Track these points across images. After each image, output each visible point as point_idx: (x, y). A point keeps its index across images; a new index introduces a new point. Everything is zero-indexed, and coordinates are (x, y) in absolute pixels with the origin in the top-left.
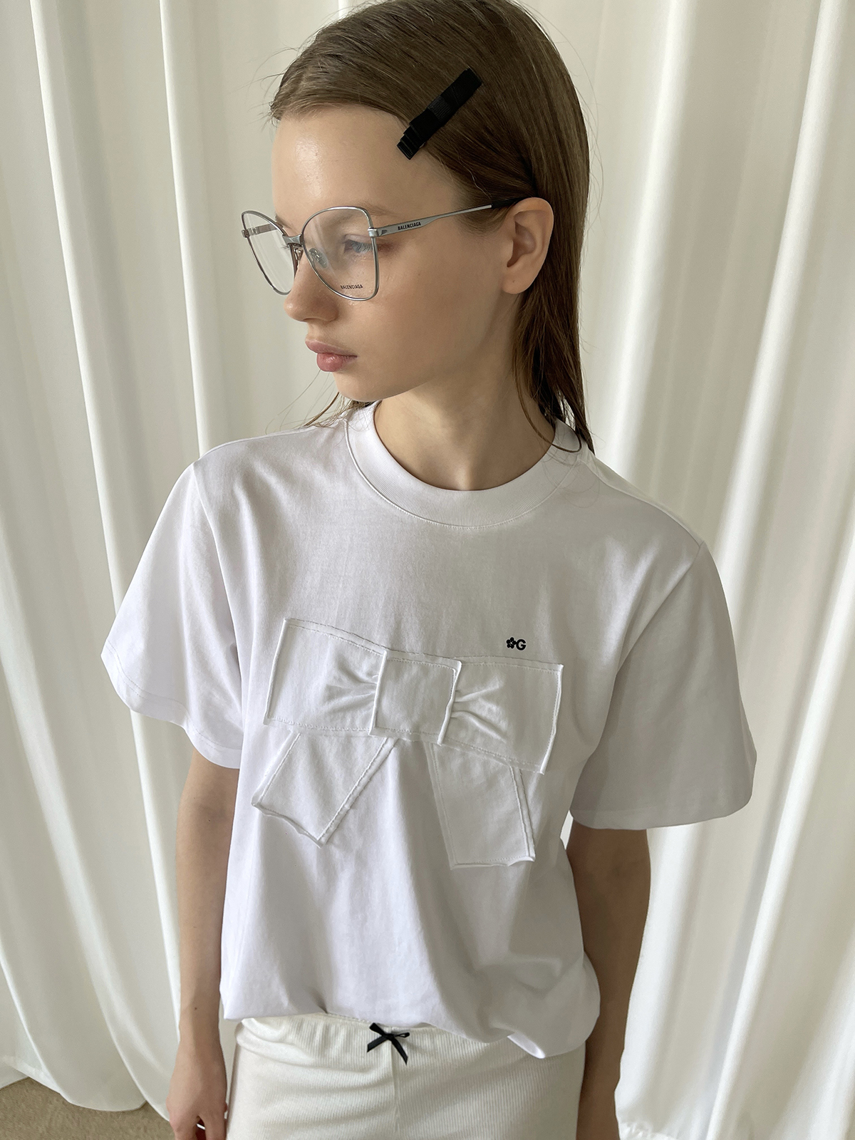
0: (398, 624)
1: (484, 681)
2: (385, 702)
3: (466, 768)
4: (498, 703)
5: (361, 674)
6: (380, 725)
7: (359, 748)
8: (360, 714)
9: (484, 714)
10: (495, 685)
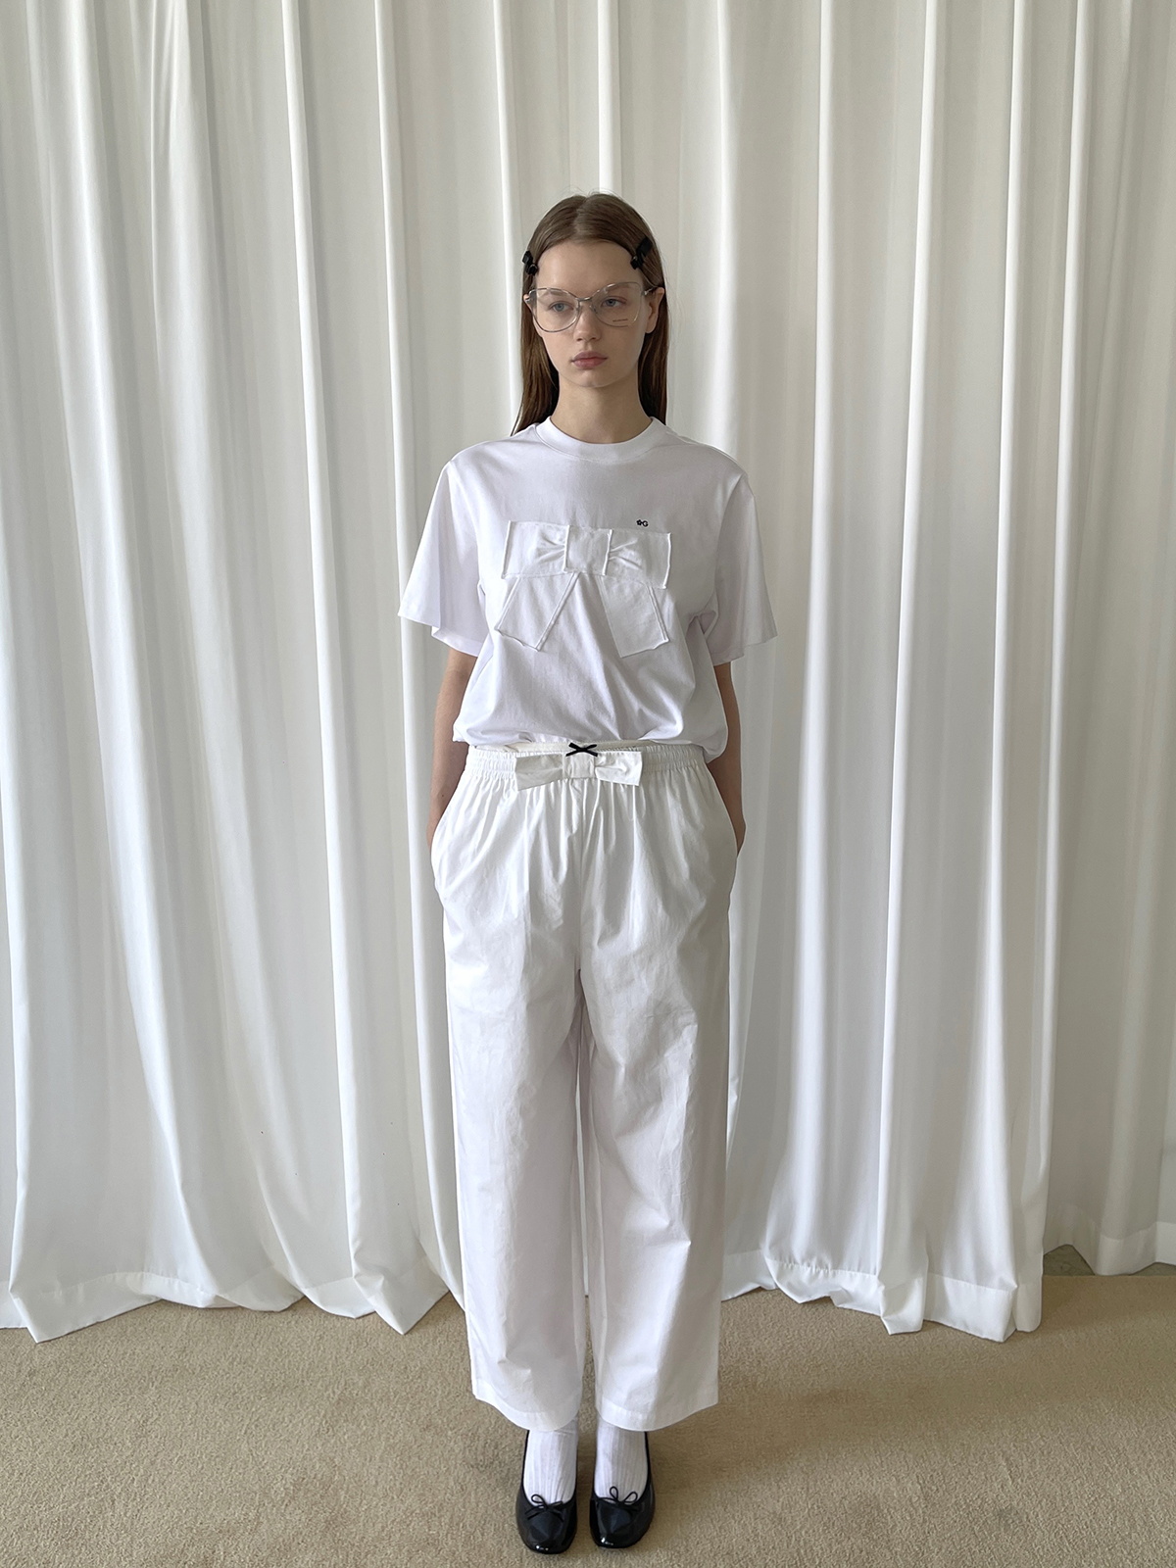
0: (574, 513)
1: (626, 538)
2: (570, 552)
3: (621, 590)
4: (634, 550)
5: (556, 541)
6: (568, 565)
7: (558, 581)
8: (557, 562)
9: (627, 558)
10: (633, 541)
